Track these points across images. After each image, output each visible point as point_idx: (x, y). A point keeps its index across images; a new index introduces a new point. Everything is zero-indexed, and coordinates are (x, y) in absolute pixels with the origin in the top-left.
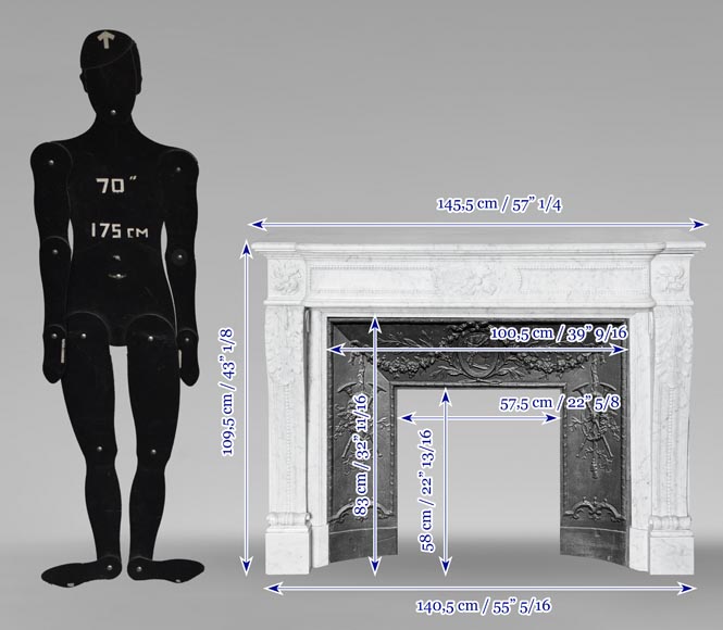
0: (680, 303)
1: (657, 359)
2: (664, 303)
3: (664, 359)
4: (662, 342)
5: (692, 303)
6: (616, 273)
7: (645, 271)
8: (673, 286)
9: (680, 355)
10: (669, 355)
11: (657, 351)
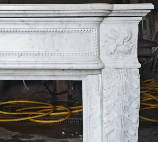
0: (128, 65)
1: (105, 119)
2: (112, 65)
3: (111, 119)
4: (110, 102)
5: (139, 65)
6: (65, 35)
7: (93, 34)
8: (121, 48)
9: (126, 115)
10: (116, 115)
11: (105, 111)
